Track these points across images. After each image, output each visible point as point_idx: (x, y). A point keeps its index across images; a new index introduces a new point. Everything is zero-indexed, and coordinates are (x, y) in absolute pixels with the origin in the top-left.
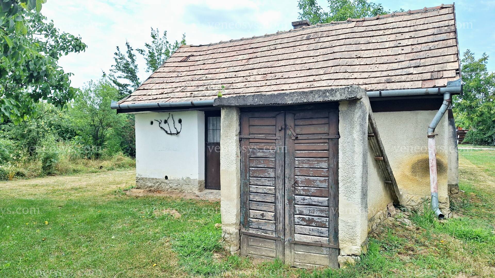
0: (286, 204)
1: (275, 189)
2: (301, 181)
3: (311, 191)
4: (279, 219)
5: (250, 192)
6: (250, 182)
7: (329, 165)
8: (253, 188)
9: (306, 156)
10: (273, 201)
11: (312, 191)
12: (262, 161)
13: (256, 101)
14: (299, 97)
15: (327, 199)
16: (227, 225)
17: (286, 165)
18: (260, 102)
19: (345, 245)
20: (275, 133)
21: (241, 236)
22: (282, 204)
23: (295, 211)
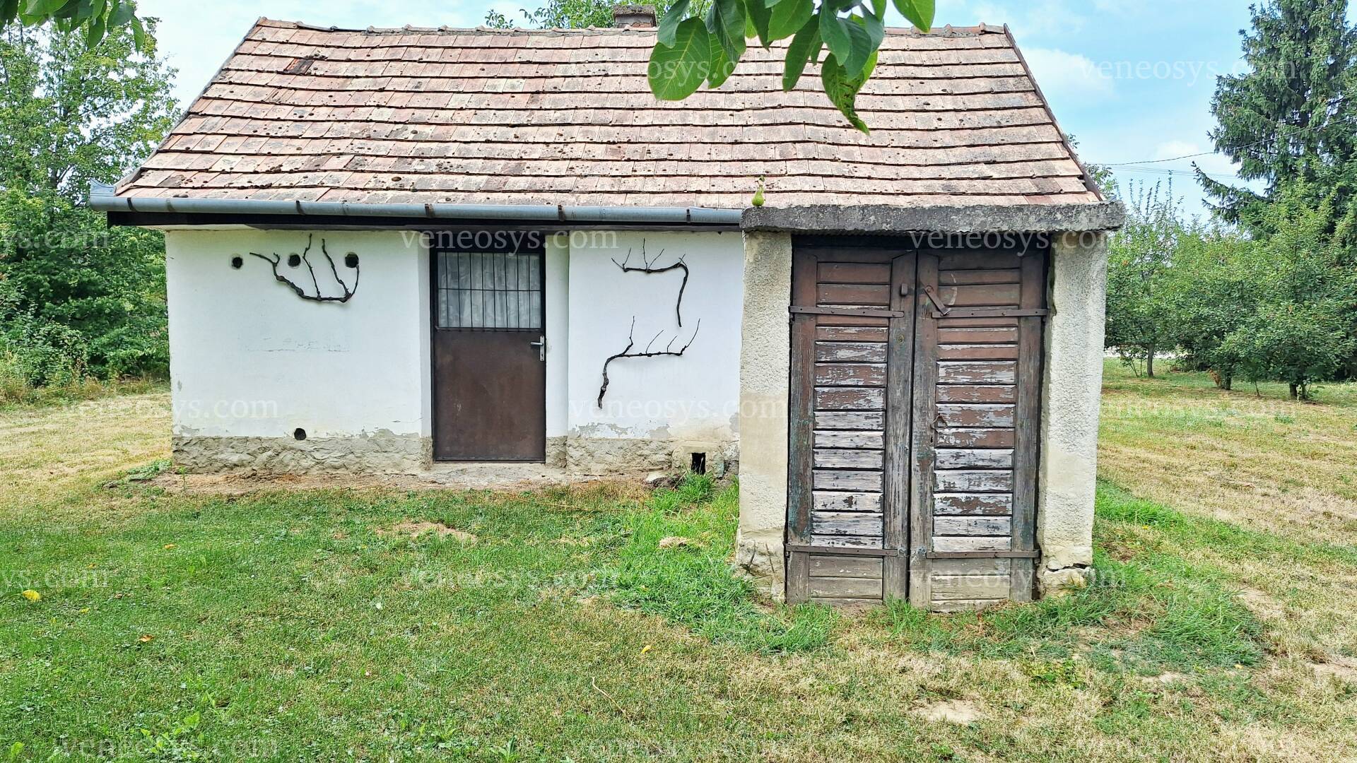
0: (915, 470)
1: (885, 437)
2: (951, 415)
3: (974, 436)
4: (895, 507)
5: (814, 448)
6: (815, 424)
7: (1017, 375)
8: (823, 439)
9: (966, 357)
10: (879, 465)
11: (977, 436)
12: (851, 371)
13: (872, 222)
14: (989, 219)
15: (1011, 451)
16: (757, 533)
17: (917, 378)
18: (885, 225)
19: (1058, 548)
20: (887, 302)
21: (789, 557)
22: (904, 470)
23: (936, 485)
